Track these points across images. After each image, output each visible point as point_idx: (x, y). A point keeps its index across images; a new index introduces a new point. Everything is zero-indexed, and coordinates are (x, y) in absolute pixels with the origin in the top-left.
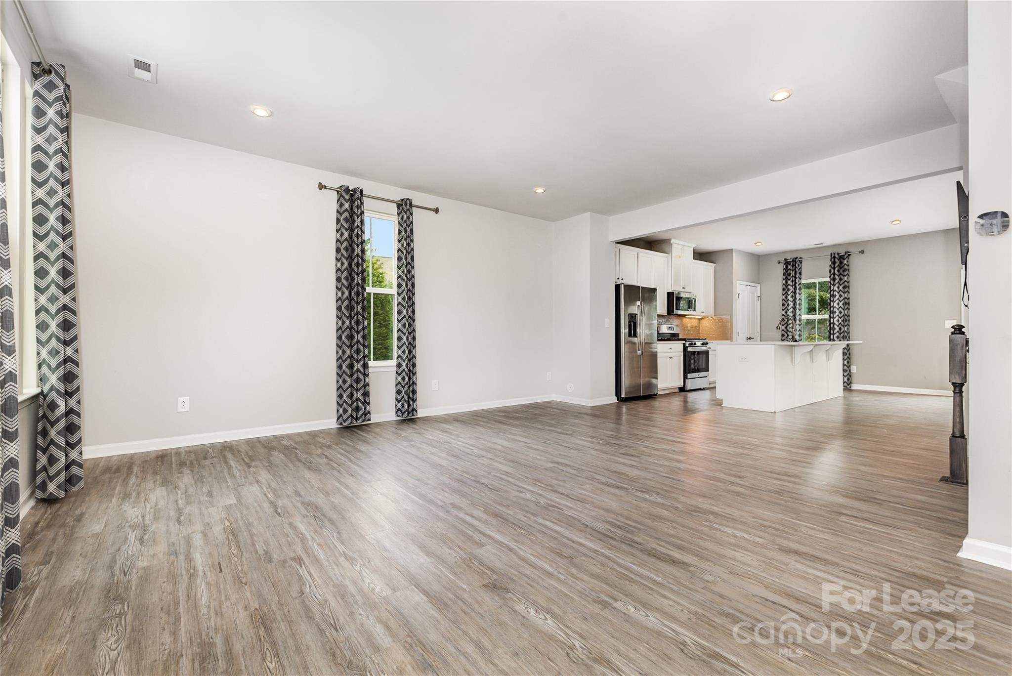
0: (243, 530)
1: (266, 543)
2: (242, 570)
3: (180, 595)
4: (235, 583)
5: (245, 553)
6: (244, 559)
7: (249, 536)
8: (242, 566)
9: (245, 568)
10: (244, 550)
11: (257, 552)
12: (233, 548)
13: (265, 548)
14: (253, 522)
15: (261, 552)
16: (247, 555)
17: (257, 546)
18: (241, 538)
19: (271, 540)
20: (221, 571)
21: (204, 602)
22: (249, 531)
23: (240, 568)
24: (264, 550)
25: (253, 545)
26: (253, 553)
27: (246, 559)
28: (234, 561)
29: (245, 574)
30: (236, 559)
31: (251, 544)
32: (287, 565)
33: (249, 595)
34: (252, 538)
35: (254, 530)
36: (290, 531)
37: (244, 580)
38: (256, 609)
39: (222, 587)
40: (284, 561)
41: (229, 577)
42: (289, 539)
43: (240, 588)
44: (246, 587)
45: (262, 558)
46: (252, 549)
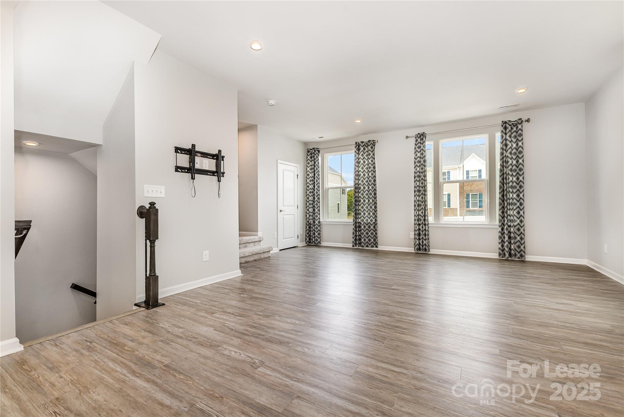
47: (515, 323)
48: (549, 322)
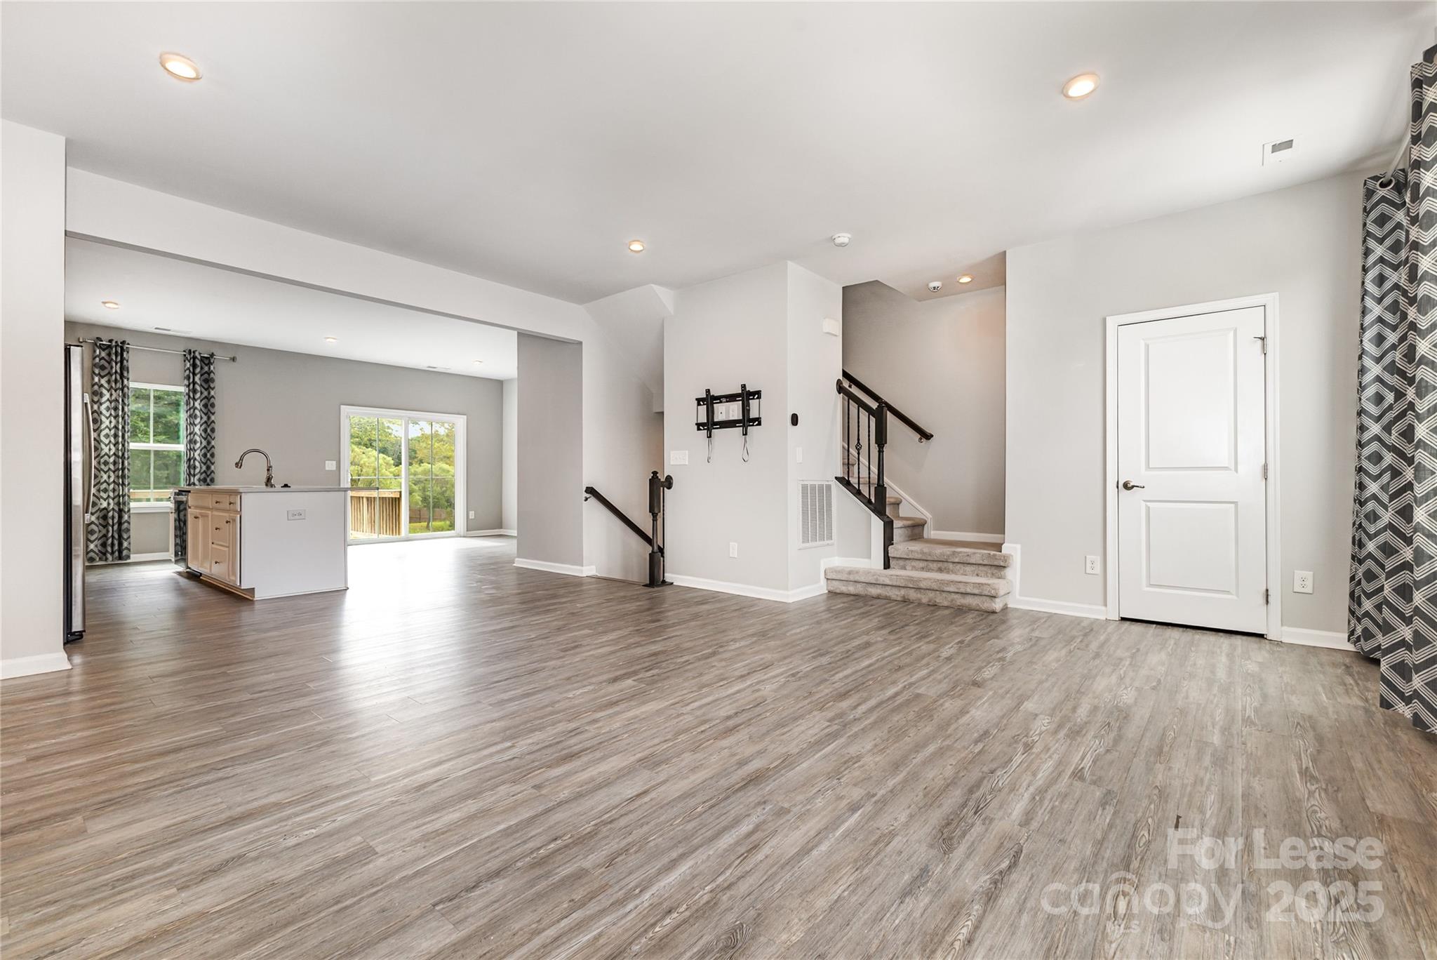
0: (1105, 864)
1: (1092, 817)
2: (1151, 803)
3: (1240, 819)
4: (1168, 795)
5: (1133, 821)
6: (1139, 815)
7: (1105, 845)
8: (1147, 808)
9: (1145, 802)
10: (1130, 826)
11: (1115, 813)
12: (1144, 840)
13: (1100, 812)
14: (1076, 870)
15: (1110, 810)
16: (1132, 818)
17: (1108, 820)
18: (1120, 851)
19: (1082, 817)
20: (1179, 817)
21: (1213, 797)
22: (1096, 855)
23: (1152, 806)
24: (1104, 809)
25: (1111, 826)
26: (1121, 815)
27: (1136, 813)
28: (1153, 820)
29: (1150, 797)
30: (1150, 820)
31: (1113, 830)
32: (1094, 778)
33: (1160, 777)
34: (1104, 839)
35: (1088, 853)
36: (1040, 812)
37: (1156, 791)
38: (1160, 763)
39: (1185, 800)
40: (1094, 783)
41: (1171, 805)
42: (1057, 803)
43: (1165, 787)
44: (1158, 784)
45: (1115, 801)
46: (1118, 821)
47: (319, 728)
48: (253, 764)
